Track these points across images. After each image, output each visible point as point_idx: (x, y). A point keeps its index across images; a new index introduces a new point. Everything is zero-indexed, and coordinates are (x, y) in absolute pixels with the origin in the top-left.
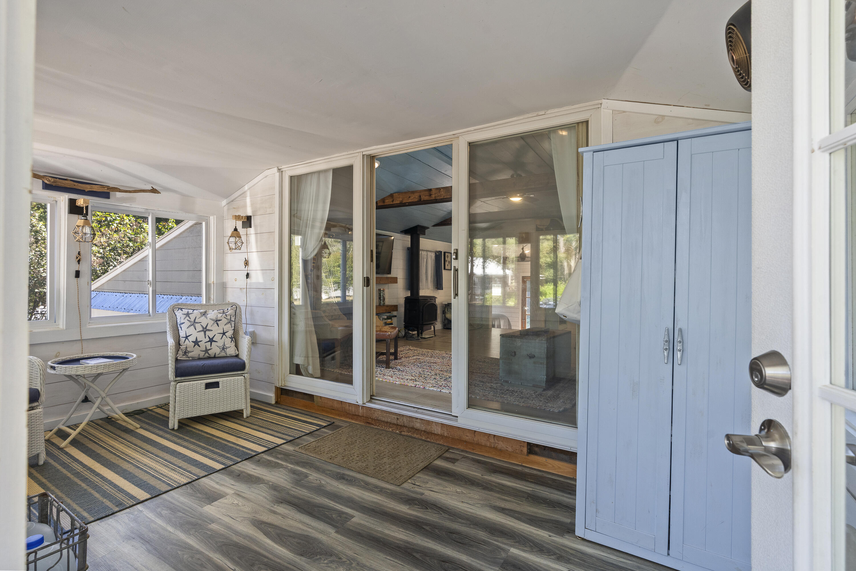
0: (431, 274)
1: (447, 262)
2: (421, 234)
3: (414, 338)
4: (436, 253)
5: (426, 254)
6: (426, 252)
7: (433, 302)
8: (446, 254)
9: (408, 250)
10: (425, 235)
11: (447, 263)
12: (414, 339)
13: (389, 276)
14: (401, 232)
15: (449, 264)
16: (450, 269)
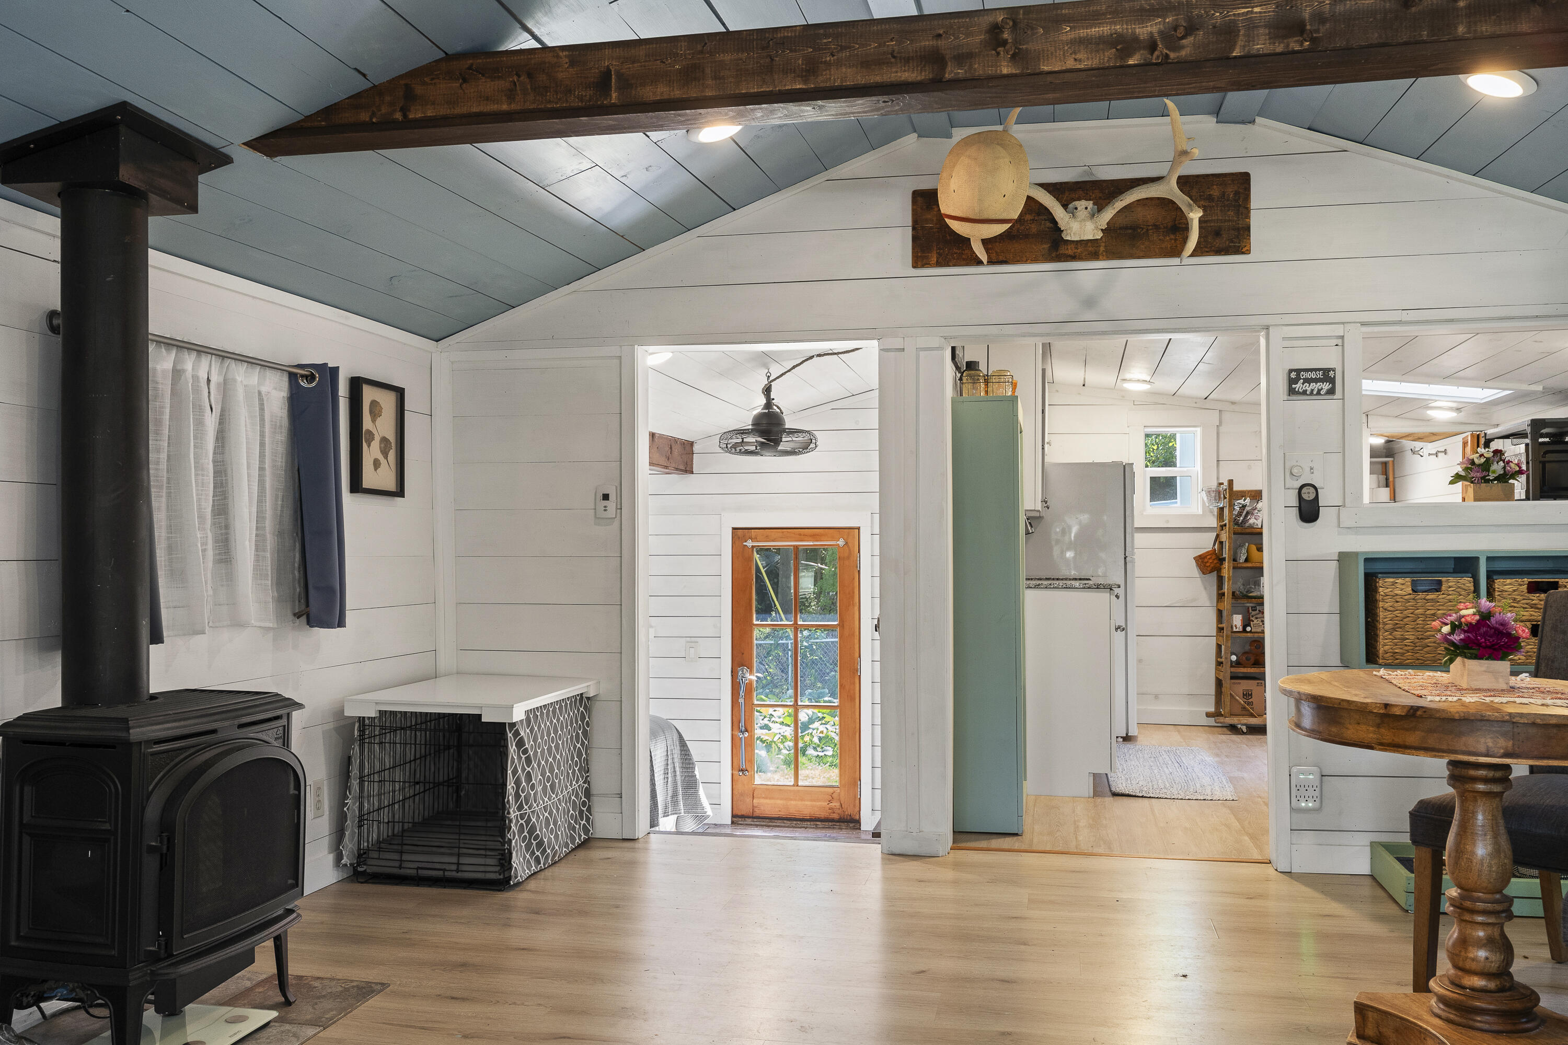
0: (260, 518)
1: (376, 444)
2: (163, 193)
4: (293, 377)
5: (215, 379)
6: (216, 363)
8: (369, 394)
9: (54, 329)
11: (371, 453)
15: (385, 454)
16: (391, 486)
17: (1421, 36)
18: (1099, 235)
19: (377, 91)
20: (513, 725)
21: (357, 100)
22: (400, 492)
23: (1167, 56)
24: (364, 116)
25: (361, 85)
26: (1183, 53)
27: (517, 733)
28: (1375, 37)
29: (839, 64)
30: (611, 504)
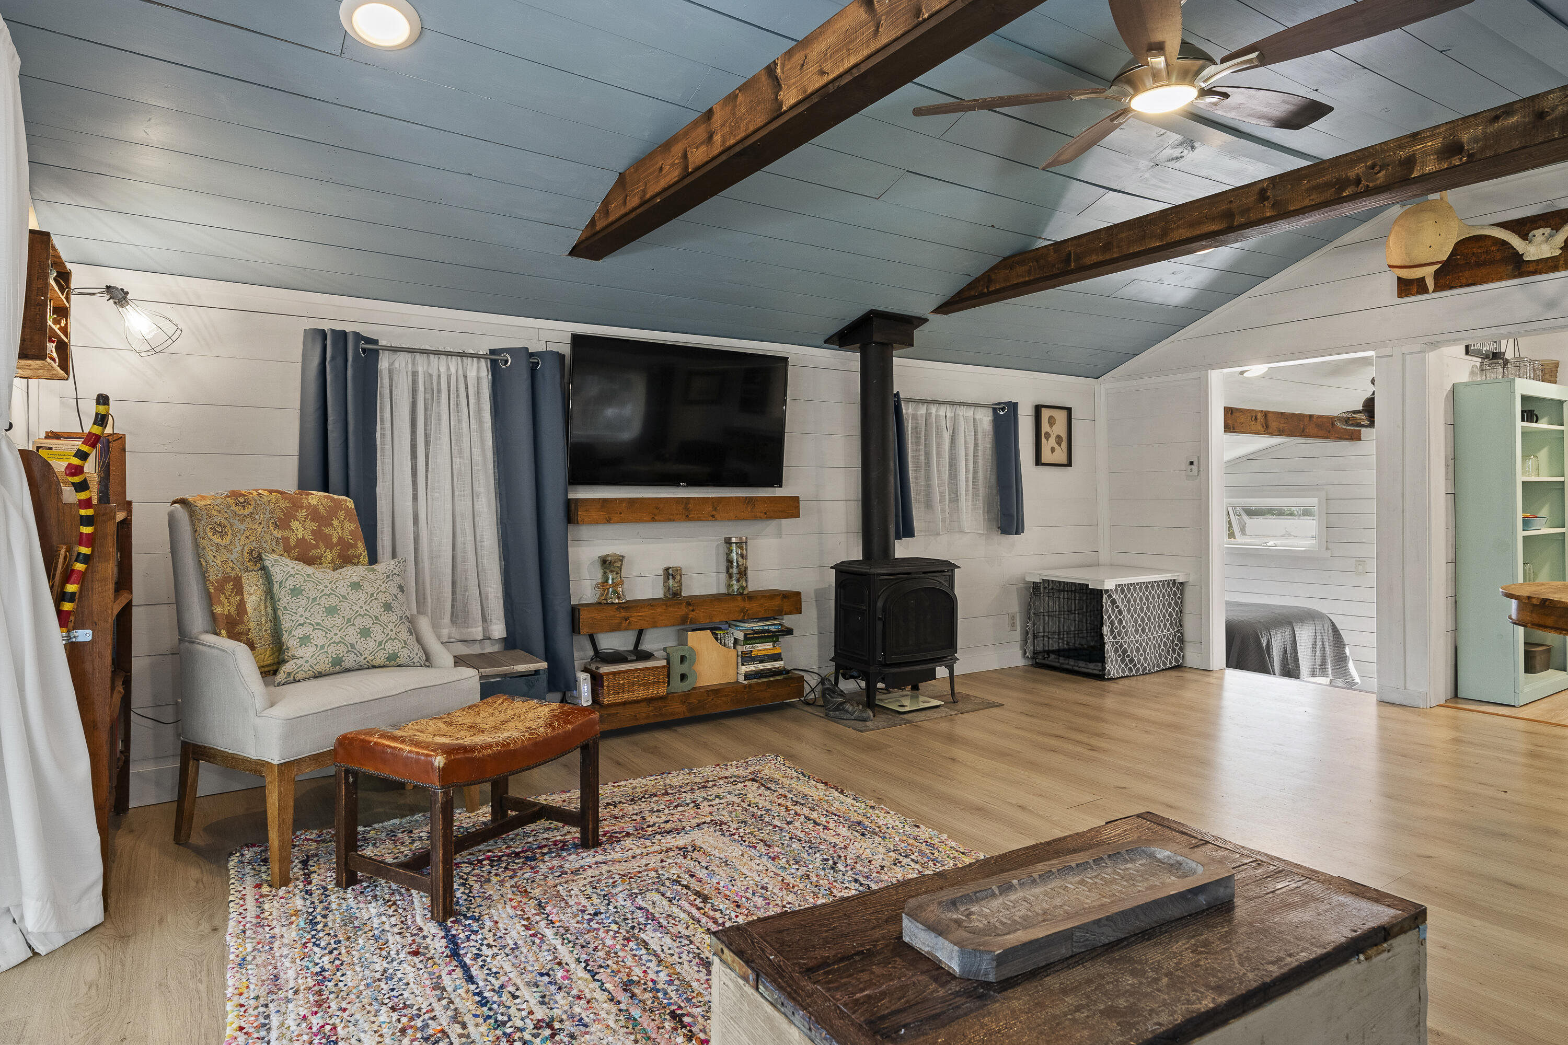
0: (974, 480)
1: (1052, 439)
3: (847, 711)
4: (995, 410)
6: (947, 408)
7: (939, 582)
8: (1045, 414)
10: (912, 345)
11: (1049, 444)
12: (848, 716)
13: (778, 492)
14: (826, 342)
15: (1059, 444)
16: (1065, 461)
17: (1553, 135)
18: (1558, 252)
19: (977, 280)
20: (1107, 591)
21: (971, 286)
22: (1069, 464)
23: (1368, 186)
24: (973, 293)
25: (969, 280)
26: (1378, 182)
27: (1110, 596)
28: (1516, 144)
29: (1178, 228)
30: (1195, 467)
